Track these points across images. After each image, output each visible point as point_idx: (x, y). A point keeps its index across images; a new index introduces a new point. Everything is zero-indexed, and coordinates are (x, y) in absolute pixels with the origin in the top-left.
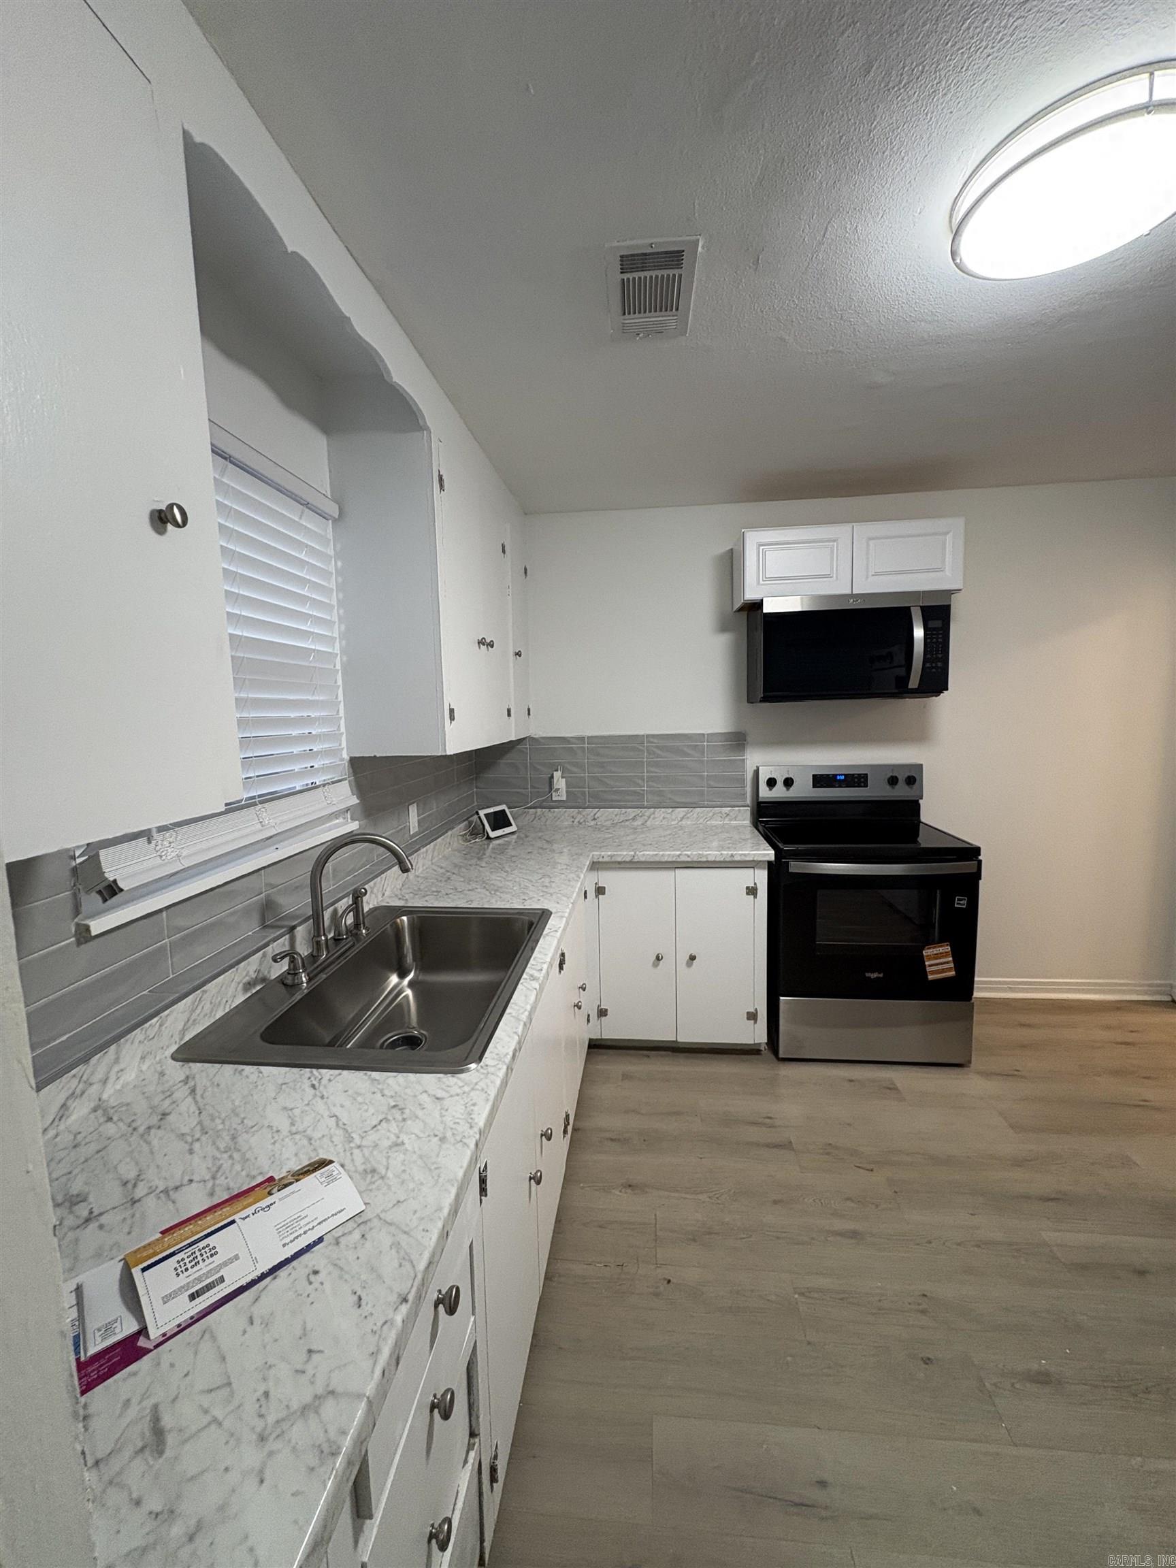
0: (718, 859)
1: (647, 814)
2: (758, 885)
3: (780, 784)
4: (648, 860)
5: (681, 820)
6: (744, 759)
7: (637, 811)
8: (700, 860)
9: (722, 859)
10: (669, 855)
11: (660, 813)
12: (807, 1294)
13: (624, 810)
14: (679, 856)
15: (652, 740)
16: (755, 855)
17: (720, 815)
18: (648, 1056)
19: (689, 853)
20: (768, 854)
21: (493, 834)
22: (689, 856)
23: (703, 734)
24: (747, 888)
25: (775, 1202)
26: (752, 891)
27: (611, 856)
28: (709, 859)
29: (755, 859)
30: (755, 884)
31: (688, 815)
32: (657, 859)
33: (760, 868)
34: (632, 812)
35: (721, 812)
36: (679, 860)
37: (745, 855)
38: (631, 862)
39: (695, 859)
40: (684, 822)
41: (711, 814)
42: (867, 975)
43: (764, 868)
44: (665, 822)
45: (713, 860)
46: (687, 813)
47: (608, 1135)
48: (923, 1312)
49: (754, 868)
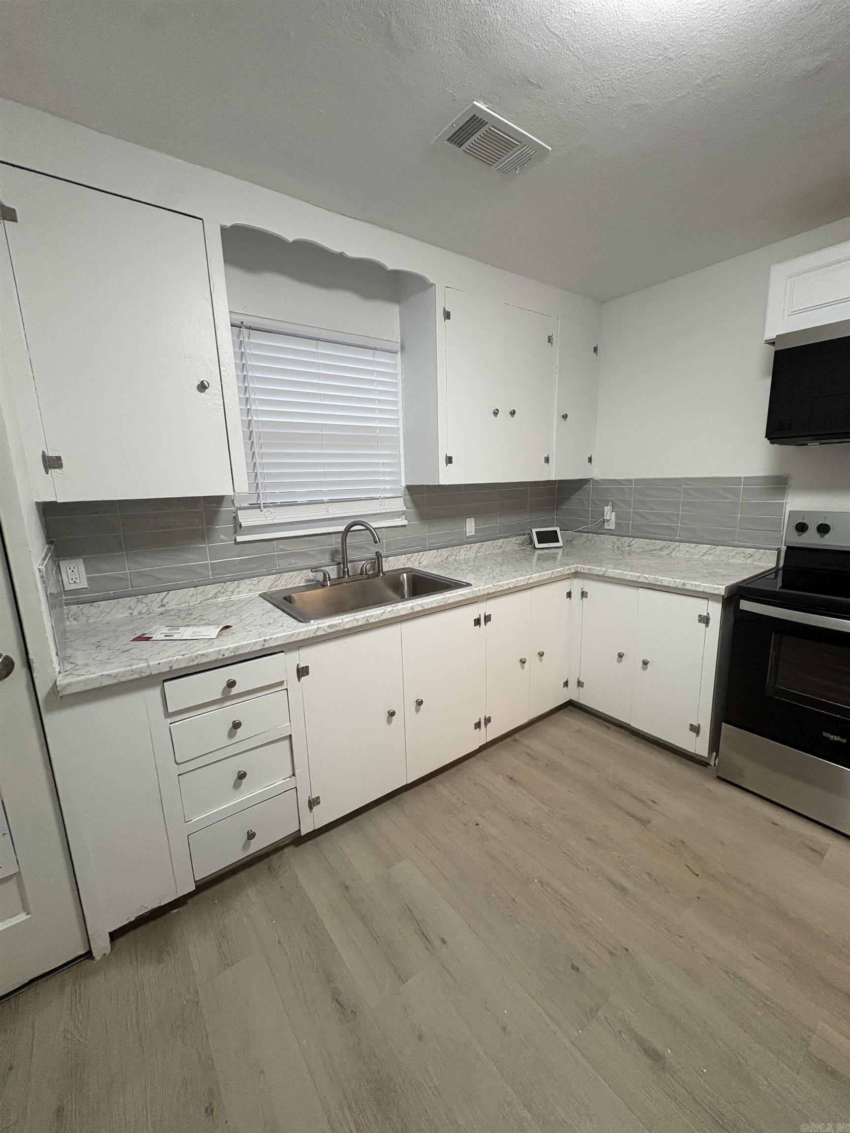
0: (671, 585)
1: (673, 546)
2: (711, 617)
3: (812, 530)
4: (615, 576)
5: (703, 556)
6: (783, 503)
7: (665, 543)
8: (656, 583)
9: (675, 586)
10: (631, 575)
11: (684, 547)
12: (544, 885)
13: (653, 541)
14: (639, 577)
15: (689, 482)
16: (705, 587)
17: (743, 555)
18: (609, 728)
19: (647, 576)
20: (718, 589)
21: (538, 545)
22: (647, 579)
23: (740, 478)
24: (700, 616)
25: (589, 839)
26: (705, 620)
27: (590, 569)
28: (663, 584)
29: (705, 591)
30: (708, 614)
31: (711, 552)
32: (622, 577)
33: (714, 600)
34: (660, 544)
35: (744, 553)
36: (638, 580)
37: (695, 585)
38: (603, 576)
39: (651, 582)
40: (705, 558)
41: (734, 553)
42: (825, 734)
43: (719, 602)
44: (687, 556)
45: (667, 585)
47: (529, 751)
48: (611, 953)
49: (708, 599)
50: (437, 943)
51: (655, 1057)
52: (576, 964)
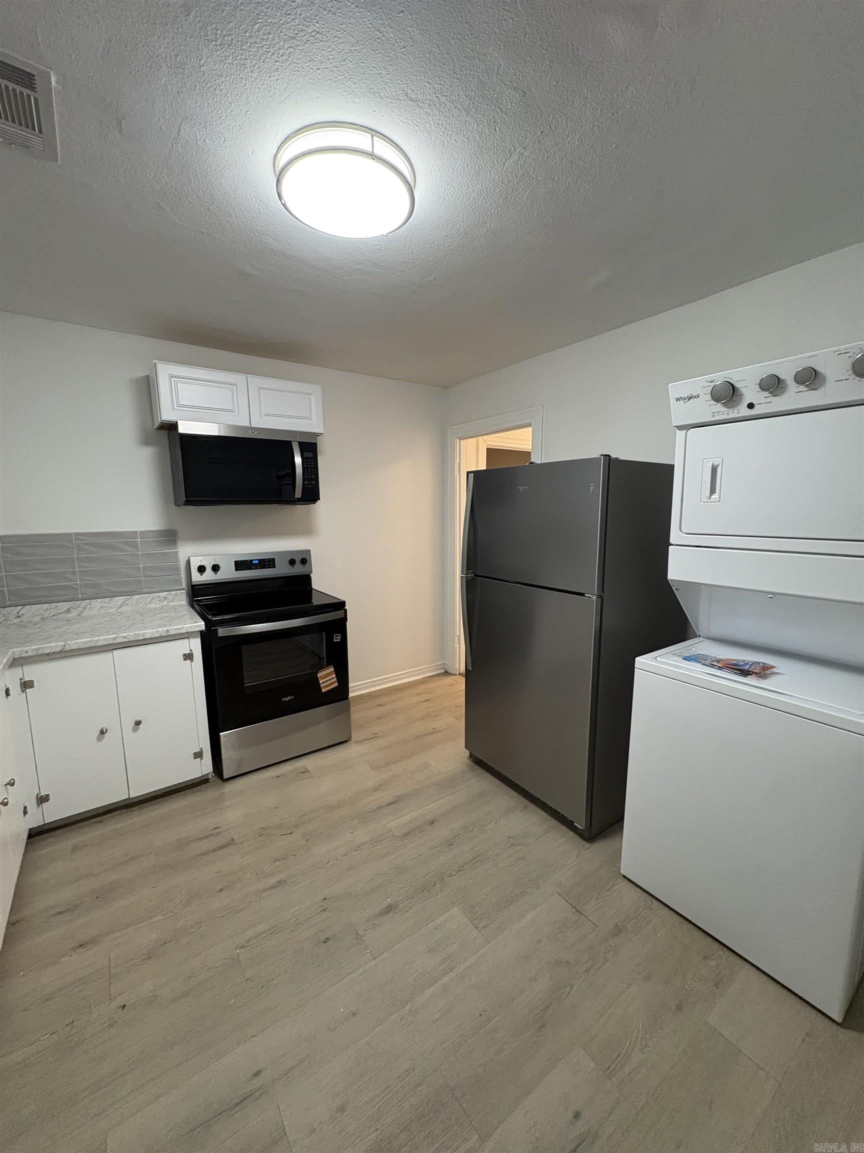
0: (154, 636)
1: (82, 605)
2: (194, 652)
3: (209, 570)
4: (81, 647)
5: (120, 608)
6: (177, 552)
7: (71, 604)
8: (136, 639)
9: (158, 636)
10: (105, 639)
11: (97, 603)
12: (247, 945)
13: (55, 605)
14: (115, 638)
15: (81, 537)
16: (188, 627)
17: (158, 599)
18: (101, 822)
19: (125, 635)
20: (199, 626)
22: (125, 637)
23: (136, 532)
24: (184, 655)
25: (221, 890)
26: (189, 657)
27: (37, 650)
28: (146, 637)
29: (188, 631)
30: (191, 650)
31: (127, 602)
32: (92, 645)
33: (195, 637)
34: (65, 606)
35: (159, 597)
36: (115, 642)
37: (179, 629)
38: (60, 652)
39: (132, 639)
40: (123, 609)
41: (149, 599)
42: (283, 699)
43: (198, 637)
44: (103, 611)
45: (150, 637)
46: (126, 600)
48: (324, 910)
49: (188, 638)
50: (257, 1083)
51: (389, 909)
52: (323, 939)
